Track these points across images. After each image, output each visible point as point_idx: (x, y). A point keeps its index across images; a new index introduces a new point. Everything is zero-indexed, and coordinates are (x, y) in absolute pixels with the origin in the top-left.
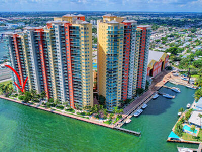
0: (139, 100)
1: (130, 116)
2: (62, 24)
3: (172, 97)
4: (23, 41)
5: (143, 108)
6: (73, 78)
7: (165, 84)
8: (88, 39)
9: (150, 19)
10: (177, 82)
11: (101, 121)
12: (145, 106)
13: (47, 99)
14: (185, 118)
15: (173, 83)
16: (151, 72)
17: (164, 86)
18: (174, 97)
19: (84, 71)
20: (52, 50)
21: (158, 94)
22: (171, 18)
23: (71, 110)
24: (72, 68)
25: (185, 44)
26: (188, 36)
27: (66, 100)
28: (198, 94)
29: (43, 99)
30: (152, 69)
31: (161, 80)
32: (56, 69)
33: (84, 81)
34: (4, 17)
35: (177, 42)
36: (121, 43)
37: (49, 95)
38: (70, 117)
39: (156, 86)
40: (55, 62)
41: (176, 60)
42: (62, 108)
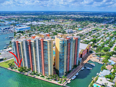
0: (75, 71)
1: (70, 79)
2: (39, 39)
3: (90, 69)
4: (21, 44)
5: (77, 75)
6: (44, 62)
7: (88, 62)
8: (51, 46)
9: (84, 17)
10: (94, 60)
11: (57, 82)
12: (77, 74)
13: (32, 71)
14: (95, 80)
15: (92, 60)
16: (81, 55)
17: (88, 63)
18: (91, 69)
19: (49, 60)
20: (35, 49)
21: (84, 67)
22: (96, 17)
23: (43, 76)
24: (44, 58)
25: (101, 36)
26: (104, 30)
27: (41, 72)
28: (103, 68)
29: (30, 71)
30: (82, 54)
31: (86, 59)
32: (36, 58)
33: (49, 64)
34: (3, 16)
35: (97, 35)
36: (66, 47)
37: (33, 69)
38: (43, 80)
39: (83, 62)
40: (36, 55)
41: (95, 47)
42: (39, 75)
